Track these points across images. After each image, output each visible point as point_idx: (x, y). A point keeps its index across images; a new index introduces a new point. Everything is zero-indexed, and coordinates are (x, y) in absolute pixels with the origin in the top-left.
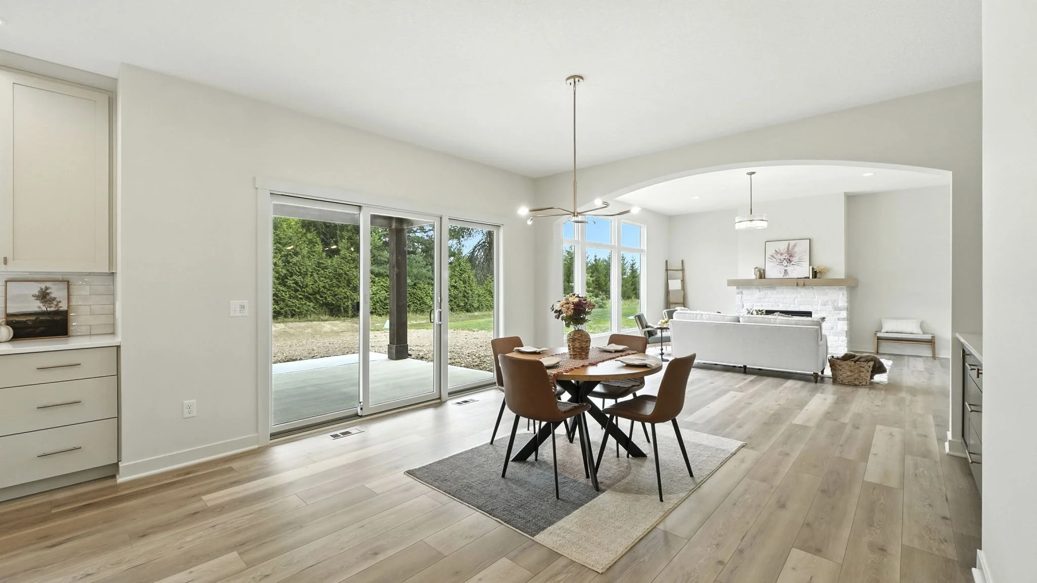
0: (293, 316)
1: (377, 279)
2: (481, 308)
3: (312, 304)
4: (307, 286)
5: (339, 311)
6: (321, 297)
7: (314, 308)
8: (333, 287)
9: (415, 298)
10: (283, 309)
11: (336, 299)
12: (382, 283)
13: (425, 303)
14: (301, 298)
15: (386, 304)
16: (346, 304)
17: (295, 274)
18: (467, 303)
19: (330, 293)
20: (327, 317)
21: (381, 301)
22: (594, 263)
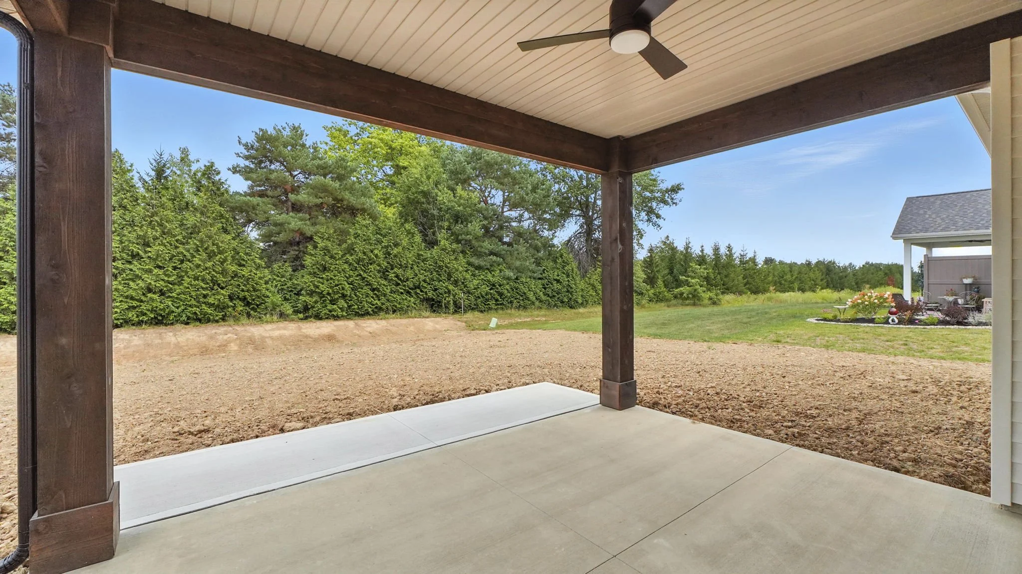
0: (394, 311)
1: (477, 272)
2: (585, 303)
3: (412, 299)
4: (407, 280)
5: (440, 306)
6: (422, 291)
7: (415, 304)
8: (434, 280)
9: (518, 293)
10: (384, 304)
11: (437, 294)
12: (482, 277)
13: (528, 299)
14: (402, 293)
15: (487, 300)
16: (447, 299)
17: (396, 267)
18: (571, 299)
19: (431, 287)
20: (428, 314)
21: (483, 297)
22: (700, 254)
